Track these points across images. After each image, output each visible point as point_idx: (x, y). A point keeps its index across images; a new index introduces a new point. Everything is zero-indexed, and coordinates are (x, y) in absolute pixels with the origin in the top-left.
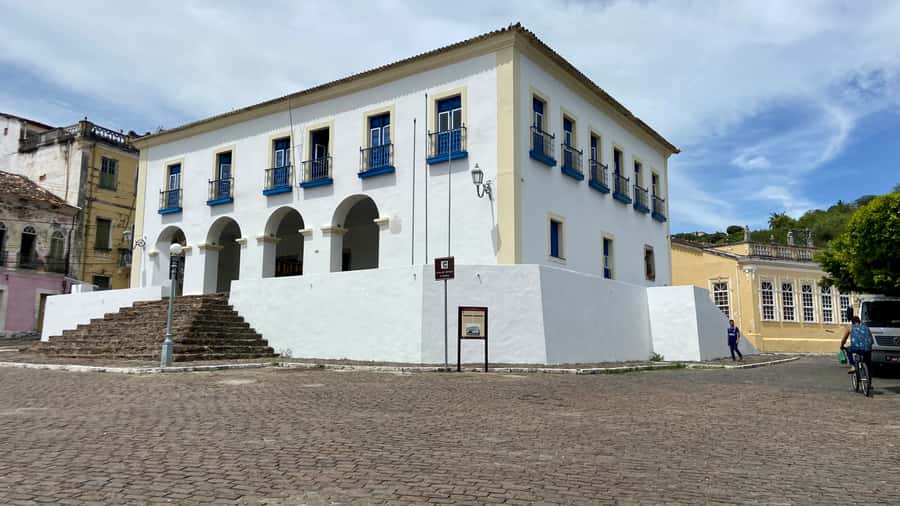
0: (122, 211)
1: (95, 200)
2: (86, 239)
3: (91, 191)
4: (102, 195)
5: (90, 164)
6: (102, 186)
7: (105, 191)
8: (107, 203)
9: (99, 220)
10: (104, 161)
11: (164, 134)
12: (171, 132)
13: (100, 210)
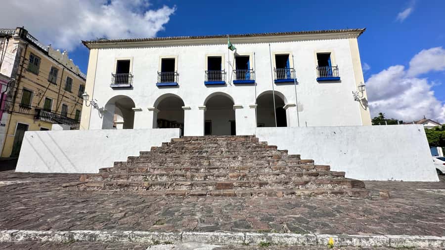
0: (39, 87)
1: (23, 77)
2: (14, 100)
3: (21, 71)
4: (29, 75)
5: (23, 55)
6: (29, 70)
7: (31, 74)
8: (32, 81)
9: (25, 90)
10: (32, 56)
11: (107, 42)
12: (113, 42)
13: (26, 84)
